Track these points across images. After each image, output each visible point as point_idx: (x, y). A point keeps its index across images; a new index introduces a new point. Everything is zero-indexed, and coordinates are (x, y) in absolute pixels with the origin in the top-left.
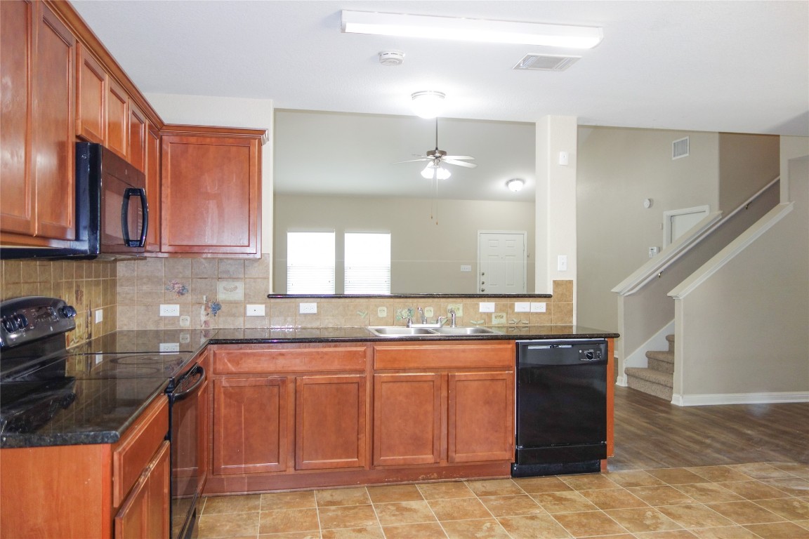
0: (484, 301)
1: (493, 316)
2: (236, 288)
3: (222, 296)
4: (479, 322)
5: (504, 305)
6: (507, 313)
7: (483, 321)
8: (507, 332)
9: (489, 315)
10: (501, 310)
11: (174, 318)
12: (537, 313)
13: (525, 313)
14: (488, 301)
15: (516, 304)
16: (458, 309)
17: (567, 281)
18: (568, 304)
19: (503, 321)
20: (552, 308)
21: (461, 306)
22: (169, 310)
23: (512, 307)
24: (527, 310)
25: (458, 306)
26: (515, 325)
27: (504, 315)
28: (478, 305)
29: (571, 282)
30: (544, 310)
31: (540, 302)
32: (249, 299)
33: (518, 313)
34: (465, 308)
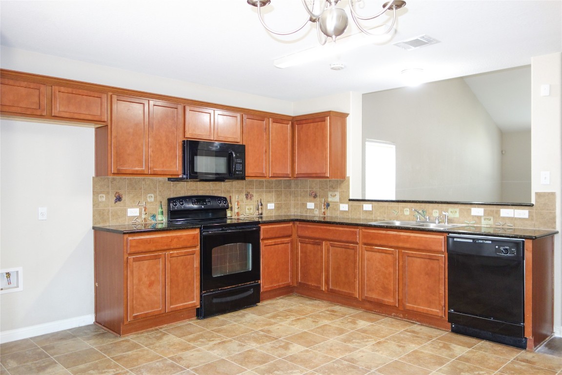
0: (475, 207)
1: (483, 219)
2: (336, 195)
3: (330, 199)
4: (471, 222)
5: (491, 211)
6: (494, 217)
7: (474, 222)
8: (494, 230)
9: (479, 217)
10: (489, 215)
11: (312, 209)
12: (520, 219)
13: (509, 218)
14: (478, 207)
15: (501, 210)
16: (456, 212)
17: (549, 193)
18: (551, 213)
19: (491, 222)
20: (534, 214)
21: (458, 210)
22: (311, 205)
23: (498, 212)
24: (512, 215)
25: (455, 210)
26: (501, 227)
27: (492, 218)
28: (470, 210)
29: (553, 194)
30: (526, 216)
31: (523, 209)
32: (341, 201)
33: (504, 218)
34: (461, 211)
